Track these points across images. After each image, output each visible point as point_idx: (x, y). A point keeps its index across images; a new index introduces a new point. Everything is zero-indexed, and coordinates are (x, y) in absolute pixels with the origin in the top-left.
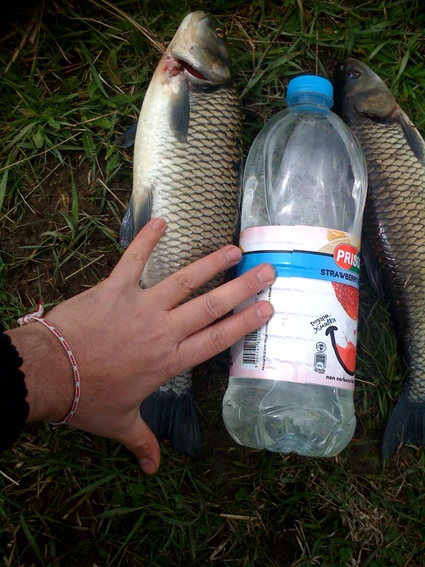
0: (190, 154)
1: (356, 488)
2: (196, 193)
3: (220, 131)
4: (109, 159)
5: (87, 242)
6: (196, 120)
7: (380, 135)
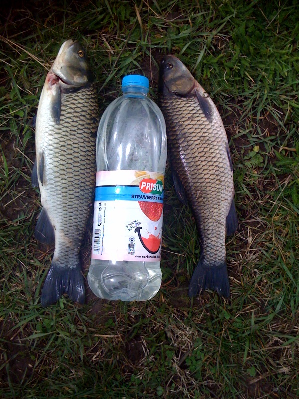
0: (64, 131)
1: (176, 316)
2: (68, 154)
3: (82, 115)
4: (25, 133)
5: (16, 183)
6: (66, 111)
7: (183, 105)
